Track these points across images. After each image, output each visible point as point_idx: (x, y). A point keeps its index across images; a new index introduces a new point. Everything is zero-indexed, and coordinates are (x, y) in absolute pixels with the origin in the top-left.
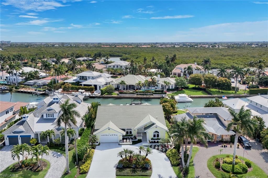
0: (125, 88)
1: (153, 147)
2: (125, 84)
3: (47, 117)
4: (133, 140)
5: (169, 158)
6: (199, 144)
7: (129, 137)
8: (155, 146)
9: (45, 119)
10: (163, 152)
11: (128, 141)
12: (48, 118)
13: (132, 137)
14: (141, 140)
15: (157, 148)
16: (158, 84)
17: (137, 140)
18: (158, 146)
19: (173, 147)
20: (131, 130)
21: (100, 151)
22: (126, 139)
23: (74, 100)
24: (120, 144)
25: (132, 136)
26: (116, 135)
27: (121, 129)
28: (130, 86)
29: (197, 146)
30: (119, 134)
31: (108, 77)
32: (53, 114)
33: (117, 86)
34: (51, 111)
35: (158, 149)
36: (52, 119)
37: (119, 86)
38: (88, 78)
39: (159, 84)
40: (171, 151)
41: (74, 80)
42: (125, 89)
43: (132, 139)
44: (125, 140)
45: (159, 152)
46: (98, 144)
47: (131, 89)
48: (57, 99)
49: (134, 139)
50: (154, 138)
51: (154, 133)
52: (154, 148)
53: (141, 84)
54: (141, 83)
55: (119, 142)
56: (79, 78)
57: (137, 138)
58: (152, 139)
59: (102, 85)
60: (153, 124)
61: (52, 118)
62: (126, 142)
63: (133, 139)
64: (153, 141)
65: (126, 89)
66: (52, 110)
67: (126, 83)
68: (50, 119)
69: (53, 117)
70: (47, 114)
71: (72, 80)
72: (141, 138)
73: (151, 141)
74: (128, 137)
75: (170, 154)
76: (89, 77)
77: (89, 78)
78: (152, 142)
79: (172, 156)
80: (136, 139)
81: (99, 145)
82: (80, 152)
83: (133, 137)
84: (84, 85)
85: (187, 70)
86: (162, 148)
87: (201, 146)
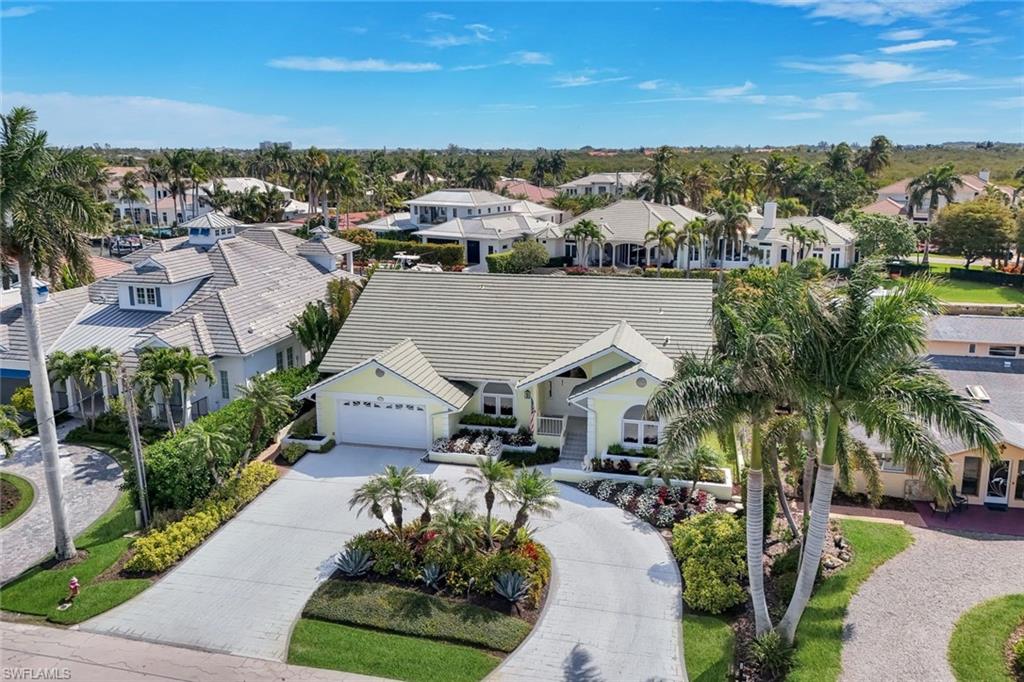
0: (598, 261)
1: (604, 494)
2: (595, 234)
3: (132, 303)
4: (512, 448)
5: (680, 563)
6: (918, 517)
7: (496, 429)
8: (622, 487)
9: (124, 311)
10: (658, 527)
11: (478, 445)
12: (138, 307)
13: (509, 430)
14: (556, 451)
15: (626, 498)
16: (761, 244)
17: (533, 448)
18: (639, 490)
19: (734, 510)
20: (511, 393)
21: (312, 478)
22: (474, 437)
23: (300, 255)
24: (433, 455)
25: (513, 426)
26: (419, 409)
27: (451, 382)
28: (624, 247)
29: (902, 523)
30: (432, 405)
31: (539, 215)
32: (158, 289)
33: (568, 247)
34: (149, 276)
35: (630, 508)
36: (152, 312)
37: (574, 248)
38: (450, 214)
39: (770, 244)
40: (703, 523)
41: (397, 221)
42: (598, 265)
43: (506, 439)
44: (461, 442)
45: (636, 525)
46: (318, 448)
47: (629, 265)
48: (206, 232)
49: (517, 443)
50: (629, 446)
51: (626, 417)
52: (612, 499)
53: (673, 235)
54: (673, 231)
55: (429, 445)
56: (418, 216)
57: (536, 437)
58: (615, 450)
59: (500, 241)
60: (631, 364)
61: (154, 307)
62: (464, 451)
63: (509, 444)
64: (617, 459)
65: (604, 265)
66: (155, 269)
67: (603, 232)
68: (147, 312)
69: (159, 305)
70: (131, 288)
71: (389, 223)
72: (558, 441)
73: (604, 456)
74: (487, 428)
75: (690, 542)
76: (455, 211)
77: (455, 216)
78: (608, 468)
79: (700, 554)
80: (530, 444)
81: (325, 449)
82: (167, 462)
83: (516, 430)
84: (430, 240)
85: (927, 188)
86: (657, 506)
87: (930, 527)
